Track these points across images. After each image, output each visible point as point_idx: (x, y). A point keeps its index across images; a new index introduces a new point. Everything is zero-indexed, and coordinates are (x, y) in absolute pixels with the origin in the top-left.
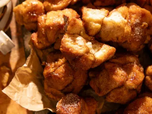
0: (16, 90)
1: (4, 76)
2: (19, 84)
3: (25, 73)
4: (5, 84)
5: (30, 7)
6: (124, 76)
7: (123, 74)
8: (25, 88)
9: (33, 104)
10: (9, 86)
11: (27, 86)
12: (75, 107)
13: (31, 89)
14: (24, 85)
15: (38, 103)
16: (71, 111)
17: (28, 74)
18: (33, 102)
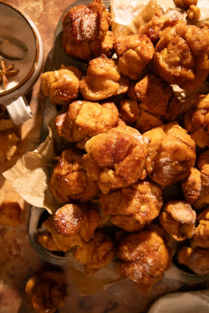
0: (19, 175)
1: (10, 149)
2: (23, 169)
3: (34, 157)
4: (9, 157)
5: (61, 84)
6: (136, 208)
7: (136, 206)
8: (29, 175)
9: (32, 195)
10: (12, 170)
11: (32, 172)
12: (74, 226)
13: (36, 178)
14: (29, 170)
15: (39, 196)
16: (69, 228)
17: (37, 159)
18: (33, 193)
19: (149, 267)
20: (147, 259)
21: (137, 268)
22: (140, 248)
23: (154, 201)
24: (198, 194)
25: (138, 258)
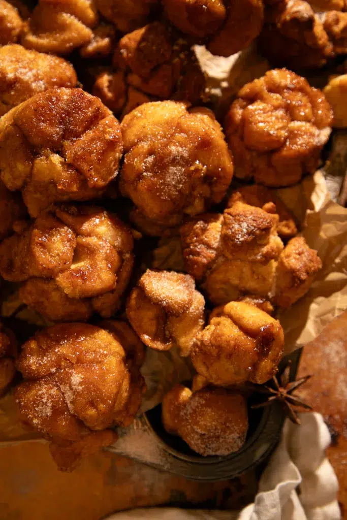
19: (74, 394)
20: (71, 374)
21: (46, 392)
22: (64, 349)
23: (106, 253)
24: (212, 254)
25: (54, 370)
